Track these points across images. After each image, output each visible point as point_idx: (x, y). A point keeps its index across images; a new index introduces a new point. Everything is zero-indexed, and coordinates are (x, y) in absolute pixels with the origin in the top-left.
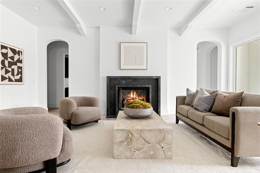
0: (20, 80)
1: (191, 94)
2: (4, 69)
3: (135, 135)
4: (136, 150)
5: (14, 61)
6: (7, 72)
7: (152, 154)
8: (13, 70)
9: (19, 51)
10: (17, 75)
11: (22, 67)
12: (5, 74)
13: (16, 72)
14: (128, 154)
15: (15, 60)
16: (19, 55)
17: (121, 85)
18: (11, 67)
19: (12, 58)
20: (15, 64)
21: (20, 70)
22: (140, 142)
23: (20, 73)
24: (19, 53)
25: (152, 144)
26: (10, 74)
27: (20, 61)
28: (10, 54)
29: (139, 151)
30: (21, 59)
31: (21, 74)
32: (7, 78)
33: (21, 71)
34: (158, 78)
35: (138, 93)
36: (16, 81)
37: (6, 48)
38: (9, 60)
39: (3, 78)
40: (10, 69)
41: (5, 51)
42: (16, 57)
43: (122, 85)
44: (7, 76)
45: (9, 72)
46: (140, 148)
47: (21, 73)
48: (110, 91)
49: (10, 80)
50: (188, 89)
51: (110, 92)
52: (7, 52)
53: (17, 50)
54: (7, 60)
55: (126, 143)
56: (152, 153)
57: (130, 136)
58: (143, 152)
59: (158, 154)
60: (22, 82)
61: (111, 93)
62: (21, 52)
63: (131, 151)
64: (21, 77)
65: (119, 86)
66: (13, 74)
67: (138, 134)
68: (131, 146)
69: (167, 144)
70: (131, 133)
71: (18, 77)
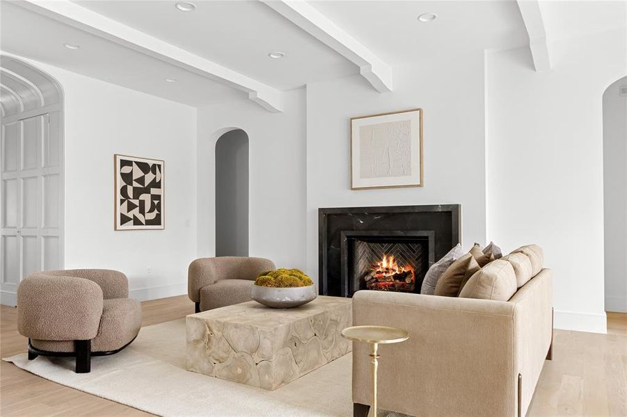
0: (157, 221)
2: (126, 203)
3: (215, 331)
4: (217, 360)
5: (144, 185)
6: (131, 207)
7: (239, 374)
8: (142, 203)
9: (154, 165)
10: (151, 211)
11: (160, 196)
12: (128, 212)
13: (148, 207)
14: (206, 366)
15: (147, 183)
16: (155, 173)
17: (353, 230)
18: (138, 198)
19: (141, 180)
20: (147, 190)
21: (156, 202)
22: (221, 346)
23: (156, 207)
24: (154, 168)
25: (239, 354)
26: (136, 212)
27: (156, 184)
28: (138, 173)
29: (220, 362)
30: (157, 181)
31: (159, 210)
32: (130, 219)
33: (159, 203)
34: (449, 210)
35: (414, 252)
36: (149, 222)
37: (129, 163)
38: (136, 184)
39: (124, 219)
40: (136, 202)
41: (127, 170)
42: (149, 178)
43: (357, 230)
44: (130, 215)
45: (135, 206)
46: (222, 358)
47: (159, 207)
48: (329, 244)
49: (137, 222)
51: (328, 249)
52: (132, 171)
53: (151, 163)
54: (132, 185)
55: (202, 344)
56: (239, 371)
57: (208, 332)
58: (227, 366)
59: (248, 375)
60: (160, 224)
61: (331, 252)
62: (159, 166)
63: (209, 362)
64: (159, 216)
65: (350, 233)
66: (142, 211)
67: (219, 331)
68: (208, 352)
69: (263, 358)
70: (209, 327)
71: (152, 216)
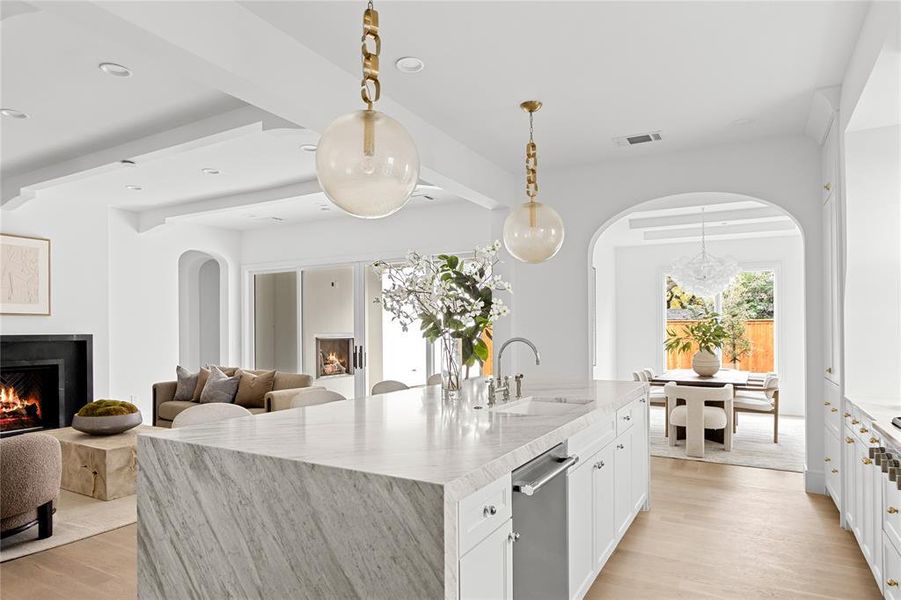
1: (189, 378)
34: (84, 339)
50: (178, 368)
55: (127, 470)
57: (135, 456)
